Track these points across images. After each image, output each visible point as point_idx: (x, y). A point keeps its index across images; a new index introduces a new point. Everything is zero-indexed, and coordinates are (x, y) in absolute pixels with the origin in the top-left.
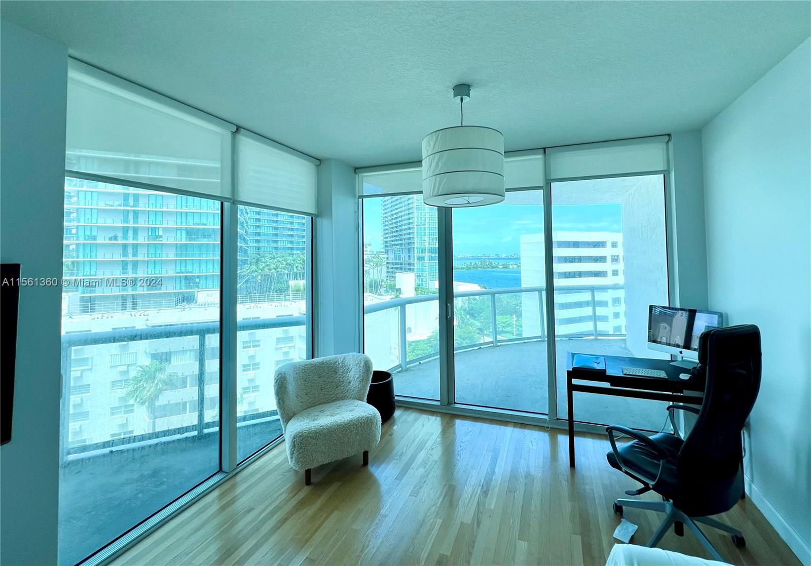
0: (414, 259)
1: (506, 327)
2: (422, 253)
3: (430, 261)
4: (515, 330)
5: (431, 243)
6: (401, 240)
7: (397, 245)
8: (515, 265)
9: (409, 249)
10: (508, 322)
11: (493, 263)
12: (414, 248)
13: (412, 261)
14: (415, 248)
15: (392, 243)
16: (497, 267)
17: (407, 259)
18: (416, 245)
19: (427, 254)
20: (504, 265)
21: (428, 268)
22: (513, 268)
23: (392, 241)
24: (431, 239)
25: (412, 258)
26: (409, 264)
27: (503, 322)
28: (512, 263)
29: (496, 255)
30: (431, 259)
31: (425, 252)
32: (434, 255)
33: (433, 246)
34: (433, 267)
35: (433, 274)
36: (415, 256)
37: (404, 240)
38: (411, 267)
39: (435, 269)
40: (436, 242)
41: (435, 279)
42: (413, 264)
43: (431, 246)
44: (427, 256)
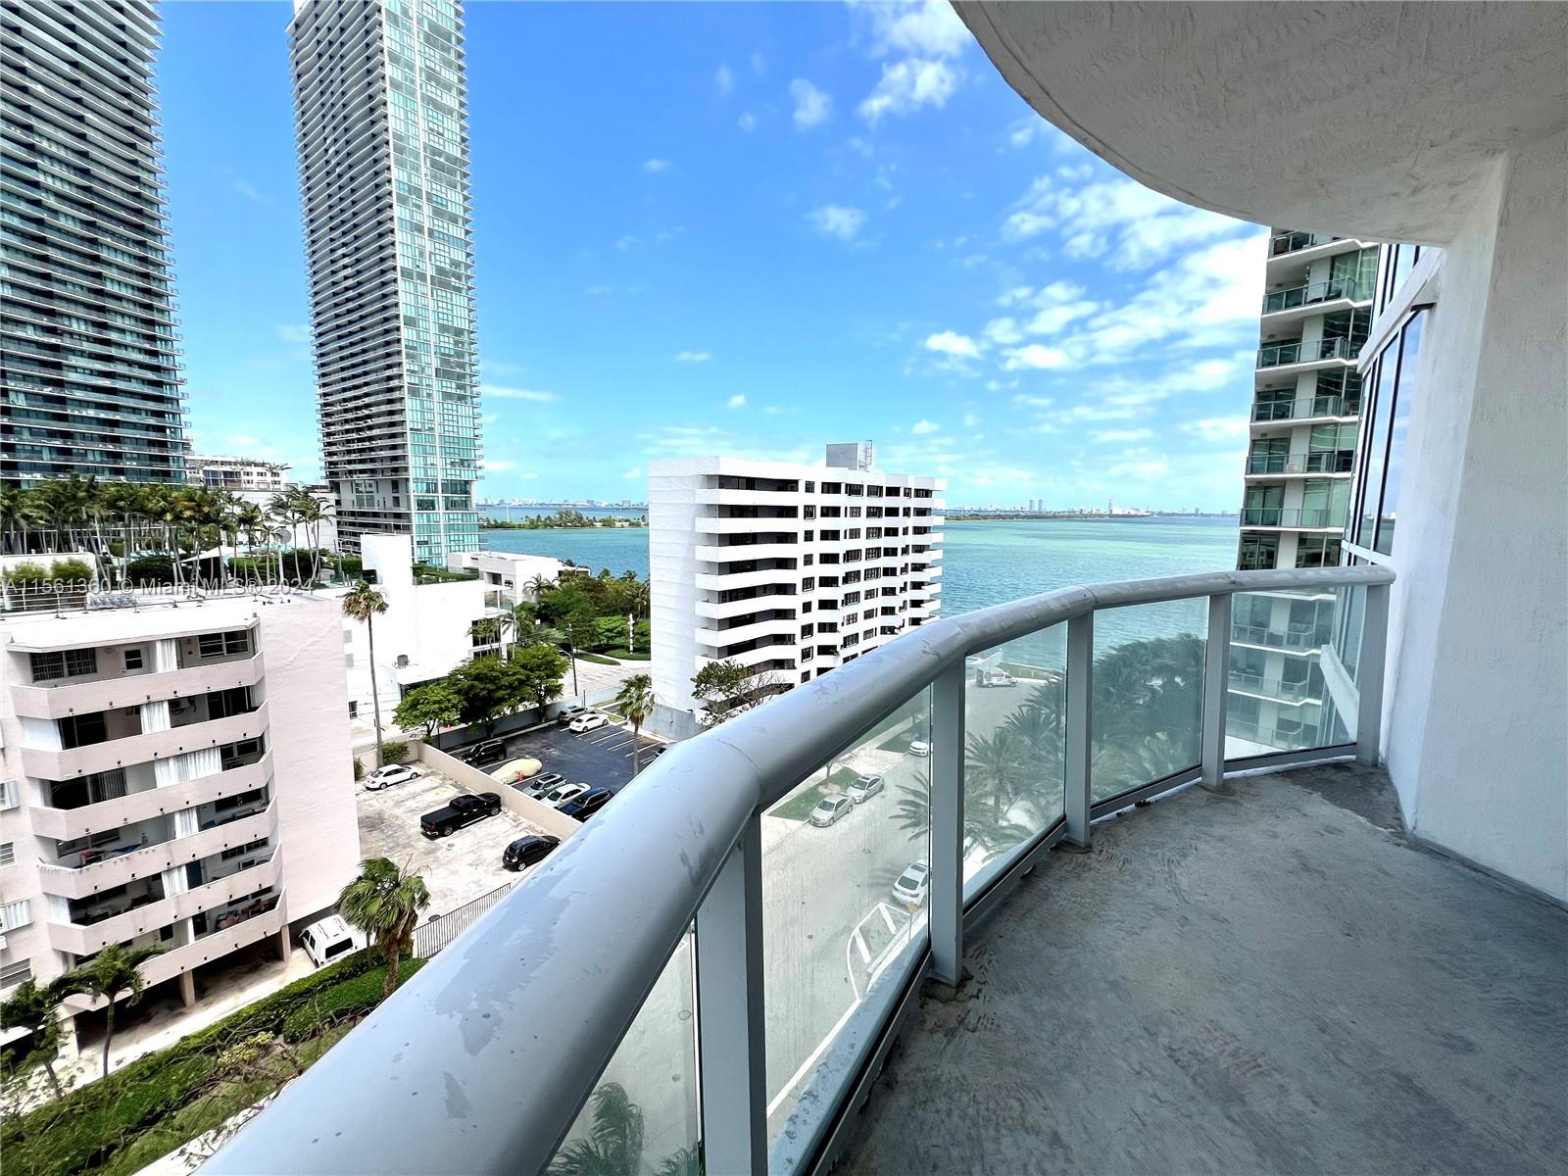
0: (409, 505)
1: (616, 637)
2: (428, 491)
3: (447, 509)
4: (631, 641)
5: (449, 472)
6: (372, 460)
7: (362, 471)
8: (626, 521)
9: (395, 485)
10: (619, 629)
11: (584, 516)
12: (407, 479)
13: (402, 510)
14: (411, 481)
15: (348, 466)
16: (592, 525)
17: (390, 503)
18: (412, 474)
19: (440, 494)
20: (605, 521)
21: (445, 525)
22: (623, 526)
23: (348, 462)
24: (448, 461)
25: (403, 502)
26: (398, 516)
27: (607, 630)
29: (588, 502)
30: (451, 505)
31: (436, 491)
32: (456, 497)
33: (454, 478)
34: (456, 522)
35: (456, 538)
36: (412, 498)
37: (382, 461)
38: (401, 522)
39: (461, 527)
40: (462, 468)
41: (461, 548)
42: (408, 516)
43: (449, 478)
44: (440, 499)
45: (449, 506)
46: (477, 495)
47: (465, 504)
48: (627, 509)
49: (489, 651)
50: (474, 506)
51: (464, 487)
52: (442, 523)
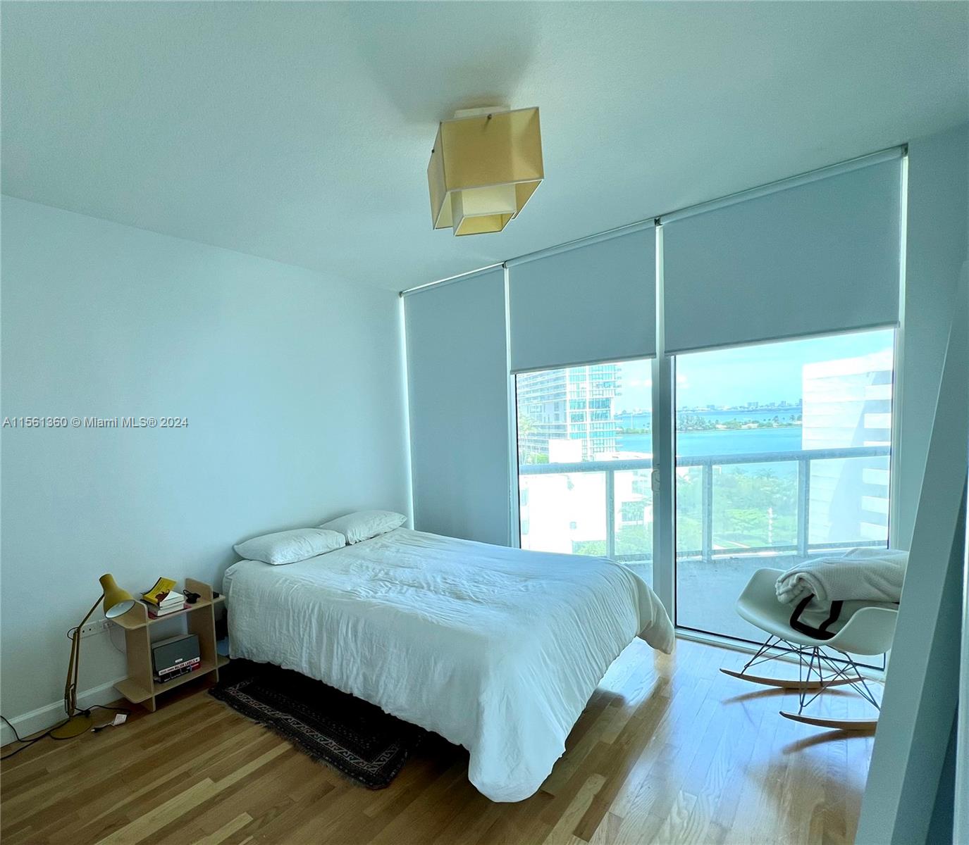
0: (565, 419)
1: (752, 528)
2: (579, 408)
3: (592, 420)
4: (770, 534)
5: (594, 393)
6: (542, 390)
7: (535, 398)
8: (753, 422)
9: (557, 406)
10: (757, 521)
11: (707, 421)
12: (565, 401)
13: (561, 423)
14: (568, 401)
15: (527, 396)
16: (715, 428)
17: (552, 419)
18: (568, 397)
19: (587, 410)
20: (729, 423)
21: (590, 432)
22: (750, 428)
23: (527, 392)
24: (594, 385)
25: (562, 418)
26: (558, 427)
27: (744, 521)
28: (746, 419)
29: (708, 407)
30: (596, 417)
31: (584, 407)
32: (599, 411)
33: (598, 397)
34: (598, 430)
35: (598, 442)
36: (568, 414)
37: (548, 390)
38: (560, 431)
39: (602, 434)
40: (604, 389)
41: (602, 450)
42: (564, 427)
43: (595, 397)
44: (588, 413)
45: (594, 418)
46: (615, 409)
47: (605, 416)
48: (753, 410)
49: (634, 526)
50: (612, 417)
51: (605, 404)
52: (588, 432)
